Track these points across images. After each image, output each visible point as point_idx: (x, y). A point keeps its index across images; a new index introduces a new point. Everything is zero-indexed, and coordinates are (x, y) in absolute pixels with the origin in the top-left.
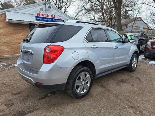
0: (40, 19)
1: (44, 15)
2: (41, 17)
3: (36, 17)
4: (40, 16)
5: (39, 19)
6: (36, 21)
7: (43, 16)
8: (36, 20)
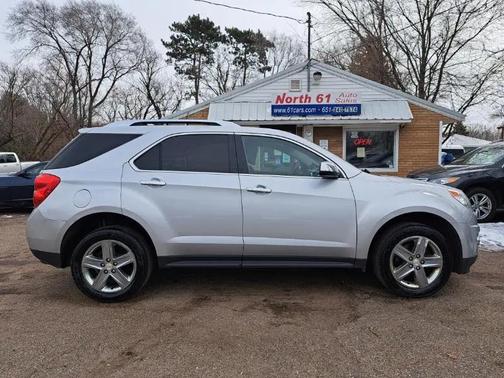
0: (284, 111)
1: (295, 98)
2: (285, 107)
3: (273, 107)
4: (285, 103)
5: (280, 111)
6: (274, 118)
7: (292, 103)
8: (273, 114)
